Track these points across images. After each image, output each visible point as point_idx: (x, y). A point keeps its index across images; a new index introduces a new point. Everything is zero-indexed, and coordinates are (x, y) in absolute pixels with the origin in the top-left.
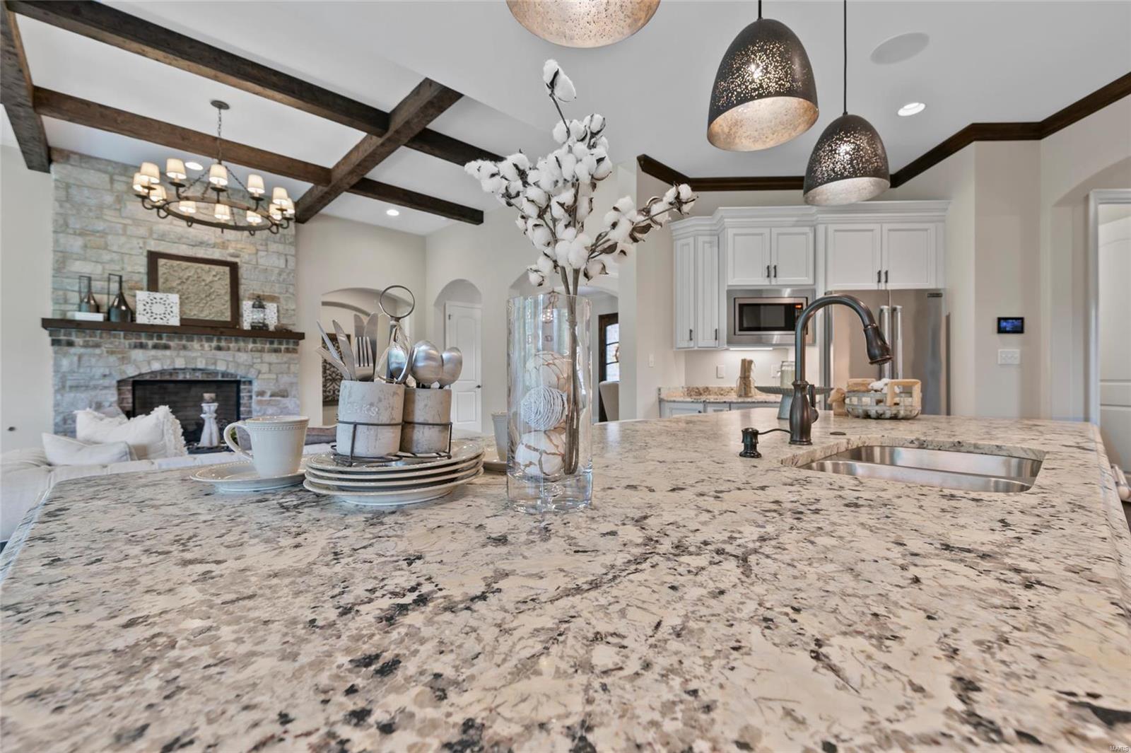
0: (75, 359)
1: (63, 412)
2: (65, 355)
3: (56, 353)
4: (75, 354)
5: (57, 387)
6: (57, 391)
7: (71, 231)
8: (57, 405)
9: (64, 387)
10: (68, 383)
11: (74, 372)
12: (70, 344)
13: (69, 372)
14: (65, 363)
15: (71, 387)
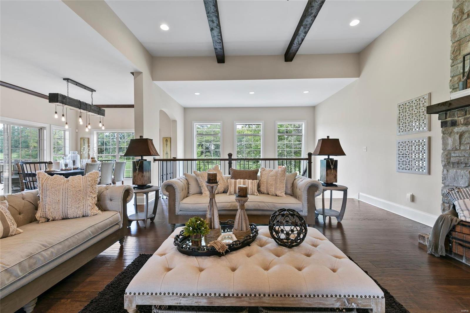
0: (457, 137)
1: (448, 186)
2: (450, 134)
3: (443, 133)
4: (457, 133)
5: (444, 163)
6: (444, 166)
7: (465, 16)
8: (444, 179)
9: (449, 163)
10: (453, 160)
11: (457, 150)
12: (454, 124)
13: (452, 150)
14: (450, 141)
15: (453, 163)
